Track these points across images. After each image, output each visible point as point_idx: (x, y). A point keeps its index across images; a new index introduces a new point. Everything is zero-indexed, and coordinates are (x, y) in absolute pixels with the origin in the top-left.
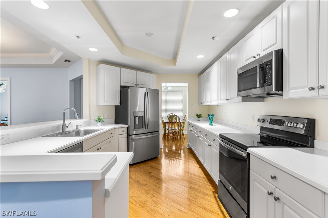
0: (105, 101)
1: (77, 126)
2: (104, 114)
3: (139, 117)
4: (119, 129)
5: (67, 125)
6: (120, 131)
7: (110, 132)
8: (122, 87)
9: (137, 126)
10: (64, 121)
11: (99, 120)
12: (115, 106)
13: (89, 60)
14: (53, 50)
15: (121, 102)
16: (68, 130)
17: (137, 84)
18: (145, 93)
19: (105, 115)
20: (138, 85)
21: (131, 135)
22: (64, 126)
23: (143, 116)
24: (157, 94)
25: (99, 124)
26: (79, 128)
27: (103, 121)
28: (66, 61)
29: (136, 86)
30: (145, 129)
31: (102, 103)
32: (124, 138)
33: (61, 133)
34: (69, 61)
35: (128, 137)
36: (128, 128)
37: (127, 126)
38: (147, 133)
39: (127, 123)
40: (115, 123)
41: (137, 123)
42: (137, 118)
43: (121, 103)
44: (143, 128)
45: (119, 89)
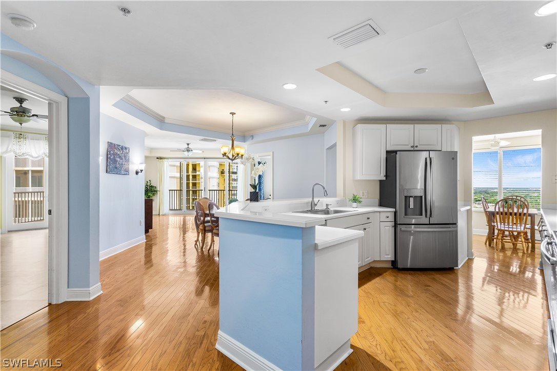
0: (364, 173)
1: (327, 205)
2: (364, 192)
3: (415, 197)
4: (381, 213)
5: (316, 203)
6: (383, 217)
7: (368, 216)
8: (388, 152)
9: (409, 211)
10: (313, 199)
11: (355, 200)
12: (380, 180)
13: (344, 122)
14: (308, 117)
15: (388, 174)
16: (316, 208)
17: (415, 145)
18: (426, 159)
19: (365, 194)
20: (416, 147)
21: (399, 224)
22: (313, 204)
23: (422, 197)
24: (453, 159)
25: (355, 204)
26: (329, 207)
27: (360, 202)
28: (320, 126)
29: (412, 149)
30: (426, 216)
31: (359, 177)
32: (388, 228)
33: (309, 211)
34: (324, 126)
35: (395, 226)
36: (395, 213)
37: (393, 210)
38: (430, 224)
39: (394, 206)
40: (380, 206)
41: (412, 206)
42: (412, 200)
43: (386, 176)
44: (422, 215)
45: (384, 155)
